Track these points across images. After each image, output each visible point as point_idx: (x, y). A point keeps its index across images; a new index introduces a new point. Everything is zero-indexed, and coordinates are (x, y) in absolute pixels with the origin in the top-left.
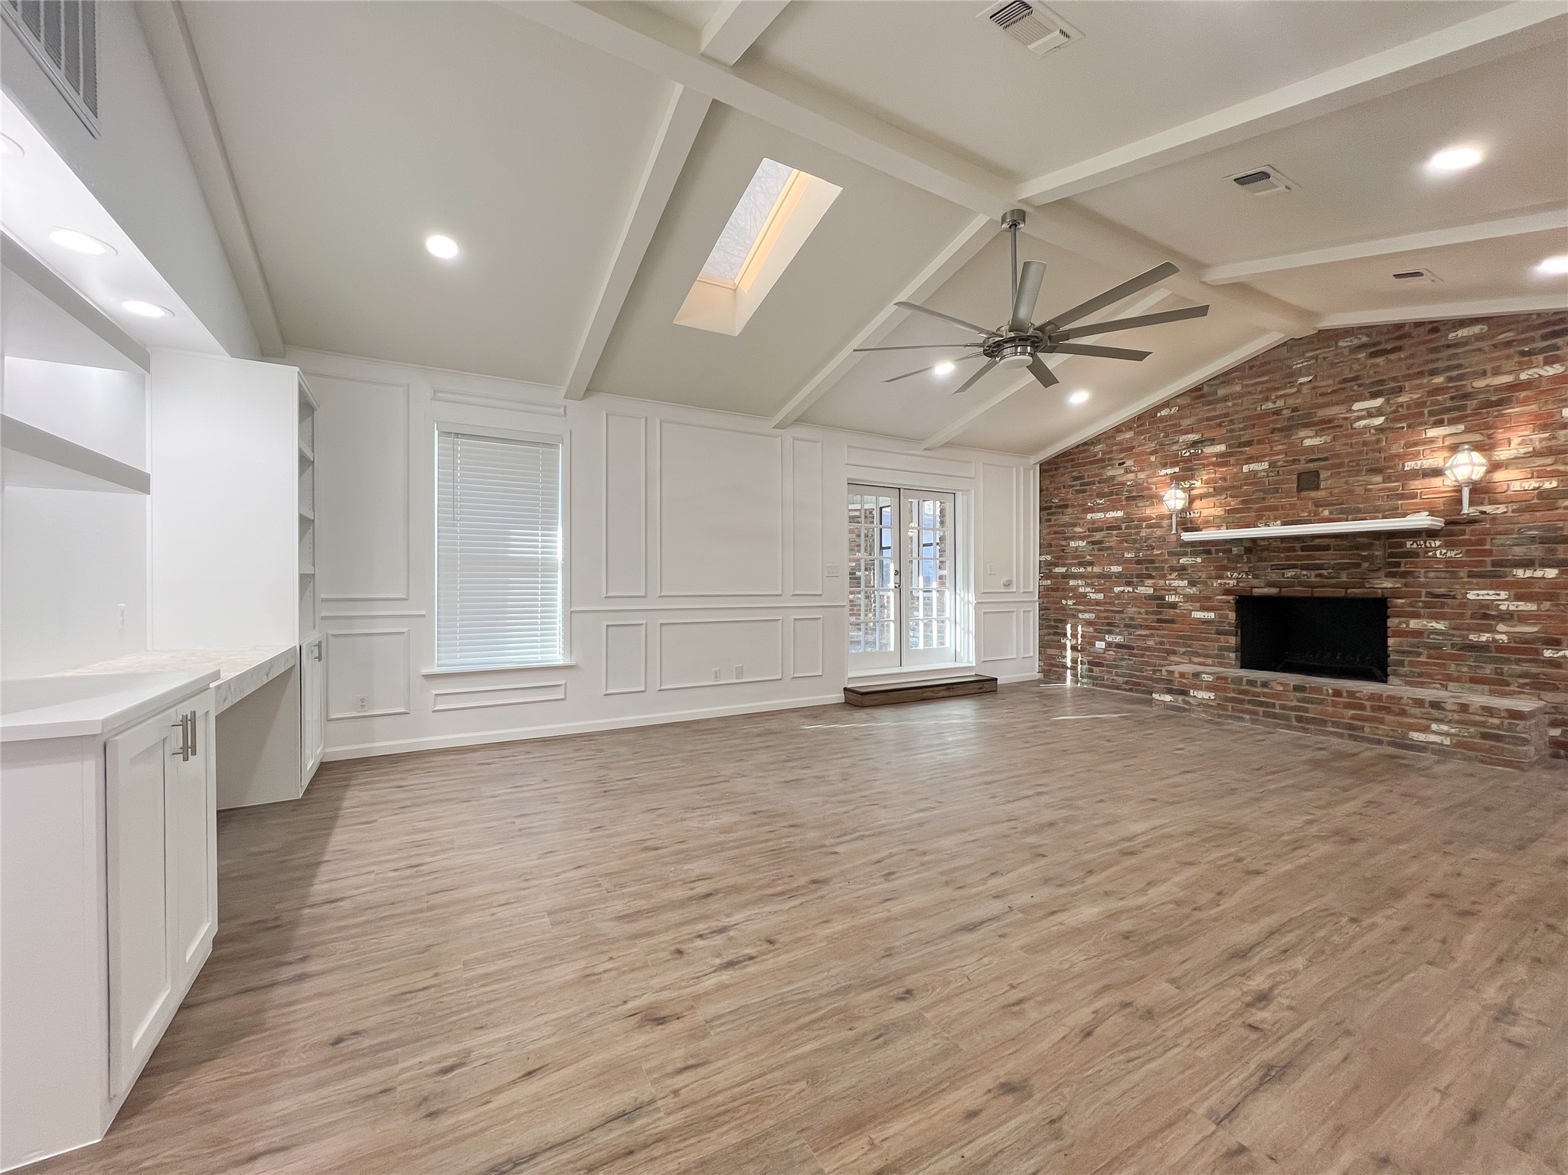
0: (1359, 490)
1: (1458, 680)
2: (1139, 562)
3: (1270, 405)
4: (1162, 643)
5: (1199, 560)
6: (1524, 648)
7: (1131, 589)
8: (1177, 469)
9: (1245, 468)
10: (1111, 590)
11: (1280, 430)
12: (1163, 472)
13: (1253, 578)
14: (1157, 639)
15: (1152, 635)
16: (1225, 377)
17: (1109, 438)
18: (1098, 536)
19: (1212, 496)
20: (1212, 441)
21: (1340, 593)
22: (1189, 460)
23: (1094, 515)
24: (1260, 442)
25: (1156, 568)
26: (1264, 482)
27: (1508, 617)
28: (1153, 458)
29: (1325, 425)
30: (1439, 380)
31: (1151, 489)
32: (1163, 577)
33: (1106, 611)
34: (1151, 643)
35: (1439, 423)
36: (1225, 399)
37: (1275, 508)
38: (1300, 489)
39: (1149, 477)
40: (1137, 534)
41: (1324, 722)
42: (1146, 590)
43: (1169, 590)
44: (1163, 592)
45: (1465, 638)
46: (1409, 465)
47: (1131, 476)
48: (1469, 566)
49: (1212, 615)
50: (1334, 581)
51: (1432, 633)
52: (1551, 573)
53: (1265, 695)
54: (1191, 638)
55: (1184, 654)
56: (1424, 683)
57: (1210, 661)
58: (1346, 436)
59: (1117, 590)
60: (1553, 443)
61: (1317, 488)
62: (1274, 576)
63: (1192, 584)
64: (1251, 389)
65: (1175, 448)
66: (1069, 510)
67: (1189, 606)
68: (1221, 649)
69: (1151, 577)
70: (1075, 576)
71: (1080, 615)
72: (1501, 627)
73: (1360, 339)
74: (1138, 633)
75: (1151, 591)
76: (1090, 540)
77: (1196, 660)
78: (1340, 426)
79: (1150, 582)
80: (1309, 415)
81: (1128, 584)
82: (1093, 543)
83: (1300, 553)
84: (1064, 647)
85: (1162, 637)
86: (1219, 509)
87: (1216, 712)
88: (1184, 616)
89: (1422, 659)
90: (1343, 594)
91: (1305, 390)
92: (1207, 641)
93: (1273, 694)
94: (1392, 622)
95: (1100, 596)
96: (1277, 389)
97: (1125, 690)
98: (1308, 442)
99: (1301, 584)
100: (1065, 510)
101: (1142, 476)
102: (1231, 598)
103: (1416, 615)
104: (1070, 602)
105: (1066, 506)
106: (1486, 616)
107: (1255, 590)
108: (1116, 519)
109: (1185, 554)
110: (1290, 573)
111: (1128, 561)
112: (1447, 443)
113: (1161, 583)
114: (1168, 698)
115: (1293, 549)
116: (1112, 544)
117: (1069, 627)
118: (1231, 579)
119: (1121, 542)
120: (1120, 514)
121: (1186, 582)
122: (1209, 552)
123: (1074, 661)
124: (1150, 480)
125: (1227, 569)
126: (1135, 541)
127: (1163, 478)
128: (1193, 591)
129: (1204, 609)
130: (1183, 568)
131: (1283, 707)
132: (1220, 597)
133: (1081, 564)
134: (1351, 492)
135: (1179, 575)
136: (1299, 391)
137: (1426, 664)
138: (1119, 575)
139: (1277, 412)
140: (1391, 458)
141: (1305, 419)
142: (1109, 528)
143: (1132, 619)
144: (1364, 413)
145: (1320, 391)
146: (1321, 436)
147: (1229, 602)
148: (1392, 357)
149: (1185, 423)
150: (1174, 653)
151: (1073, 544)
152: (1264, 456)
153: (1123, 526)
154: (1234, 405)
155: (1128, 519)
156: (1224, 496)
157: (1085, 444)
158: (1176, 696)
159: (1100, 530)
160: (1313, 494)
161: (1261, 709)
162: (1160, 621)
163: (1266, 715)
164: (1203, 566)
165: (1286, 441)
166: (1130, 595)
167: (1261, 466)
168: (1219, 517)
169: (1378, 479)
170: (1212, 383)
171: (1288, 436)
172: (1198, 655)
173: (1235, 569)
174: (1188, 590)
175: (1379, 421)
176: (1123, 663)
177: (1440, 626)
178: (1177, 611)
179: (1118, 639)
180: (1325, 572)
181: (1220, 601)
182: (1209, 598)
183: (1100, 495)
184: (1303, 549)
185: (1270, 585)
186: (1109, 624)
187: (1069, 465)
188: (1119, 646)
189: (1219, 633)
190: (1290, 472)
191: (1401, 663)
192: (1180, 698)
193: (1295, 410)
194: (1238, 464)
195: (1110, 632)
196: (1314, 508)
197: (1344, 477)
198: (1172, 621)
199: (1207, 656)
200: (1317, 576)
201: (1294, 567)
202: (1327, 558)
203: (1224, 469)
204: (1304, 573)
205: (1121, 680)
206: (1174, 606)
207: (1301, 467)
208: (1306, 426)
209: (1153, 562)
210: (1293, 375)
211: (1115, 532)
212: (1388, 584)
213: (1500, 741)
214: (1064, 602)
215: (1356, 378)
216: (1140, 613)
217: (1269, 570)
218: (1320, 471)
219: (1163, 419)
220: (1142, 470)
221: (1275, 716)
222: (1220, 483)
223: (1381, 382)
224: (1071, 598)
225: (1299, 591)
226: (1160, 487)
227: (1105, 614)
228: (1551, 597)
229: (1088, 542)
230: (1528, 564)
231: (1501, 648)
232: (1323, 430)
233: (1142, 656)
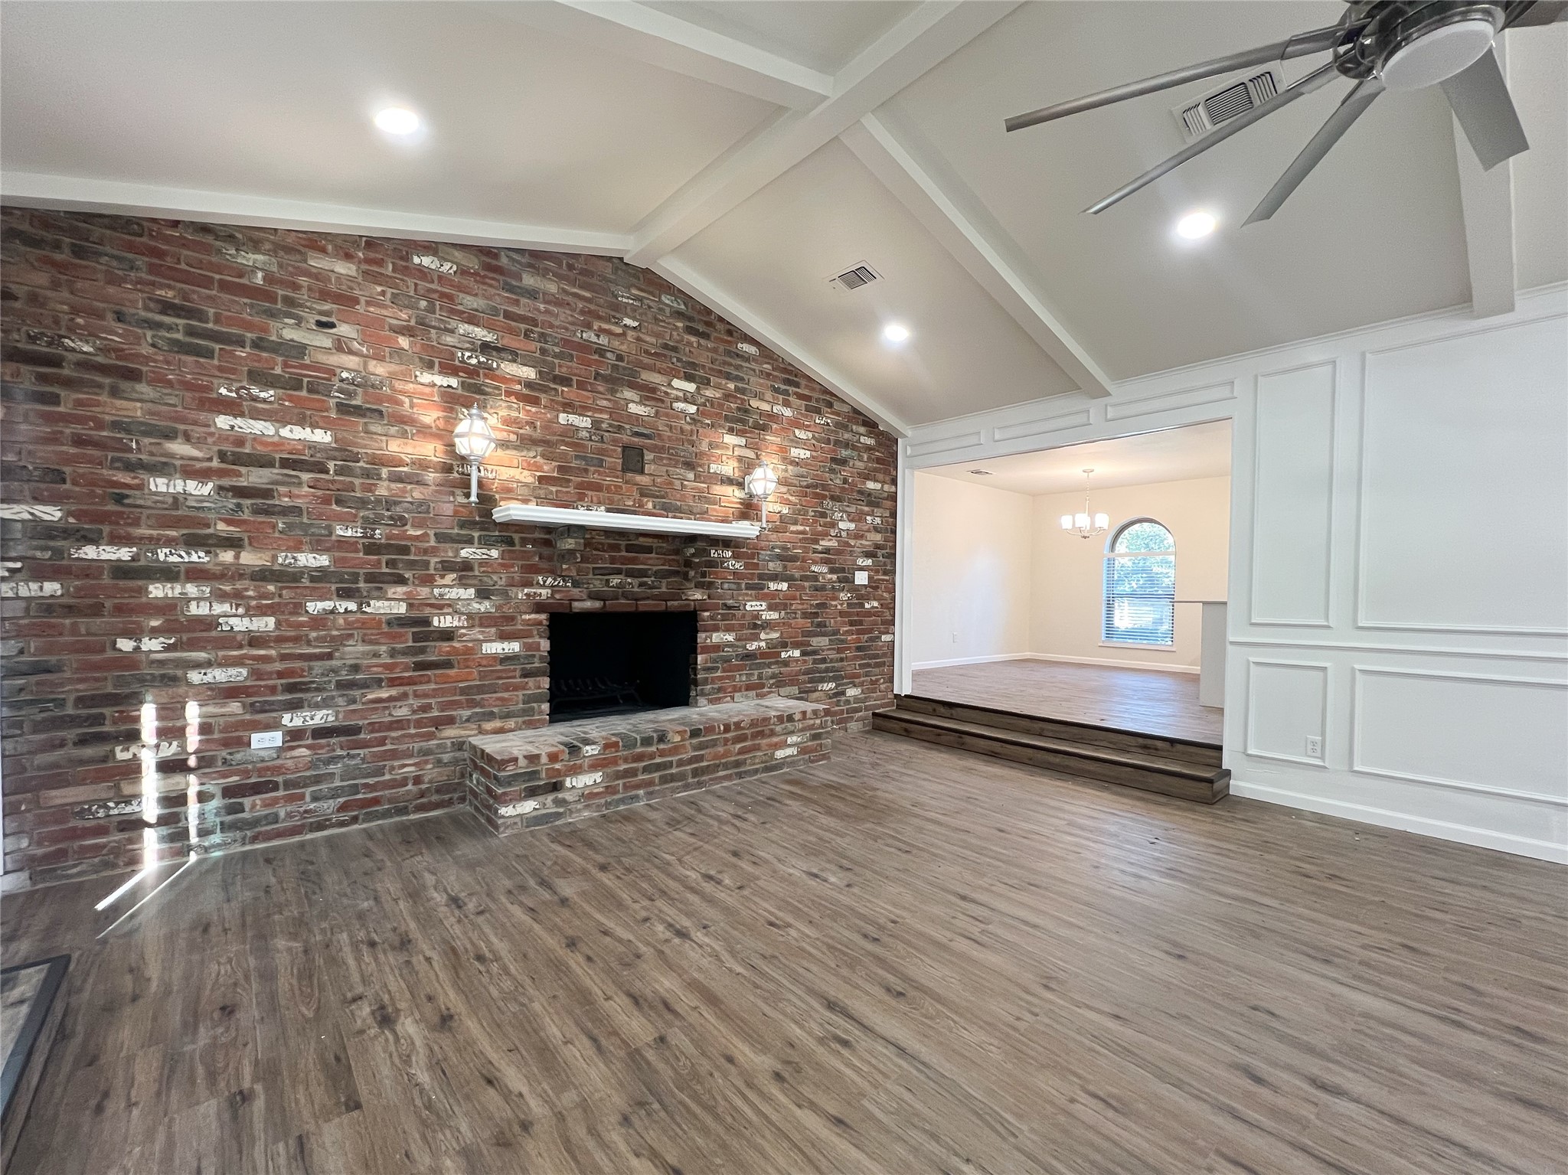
0: (677, 483)
1: (739, 690)
2: (372, 548)
3: (587, 335)
4: (425, 708)
5: (494, 553)
6: (771, 655)
7: (352, 606)
8: (454, 382)
9: (563, 418)
10: (298, 608)
11: (606, 379)
12: (426, 377)
13: (574, 586)
14: (416, 703)
15: (405, 696)
16: (537, 258)
17: (289, 250)
18: (255, 477)
19: (516, 448)
20: (514, 356)
21: (661, 606)
22: (472, 372)
23: (239, 421)
24: (581, 386)
25: (412, 565)
26: (584, 446)
27: (768, 625)
28: (404, 342)
29: (649, 394)
30: (731, 386)
31: (400, 403)
32: (428, 581)
33: (284, 657)
34: (402, 712)
35: (731, 430)
36: (533, 294)
37: (597, 487)
38: (625, 469)
39: (392, 376)
40: (370, 488)
41: (716, 768)
42: (390, 605)
43: (440, 607)
44: (428, 610)
45: (745, 647)
46: (714, 468)
47: (352, 361)
48: (748, 579)
49: (514, 647)
50: (656, 591)
51: (727, 646)
52: (784, 586)
53: (662, 753)
54: (481, 689)
55: (468, 720)
56: (720, 698)
57: (511, 723)
58: (667, 415)
59: (315, 607)
60: (786, 475)
61: (642, 472)
62: (597, 584)
63: (483, 594)
64: (569, 299)
65: (449, 339)
66: (143, 388)
67: (476, 633)
68: (529, 699)
69: (401, 581)
70: (169, 574)
71: (195, 677)
72: (763, 636)
73: (679, 304)
74: (370, 697)
75: (401, 609)
76: (226, 482)
77: (488, 726)
78: (662, 401)
79: (400, 590)
80: (634, 374)
81: (345, 594)
82: (241, 492)
83: (624, 553)
84: (133, 770)
85: (426, 695)
86: (526, 473)
87: (603, 801)
88: (468, 651)
89: (719, 674)
90: (663, 608)
91: (630, 334)
92: (507, 690)
93: (670, 750)
94: (701, 636)
95: (266, 624)
96: (599, 318)
97: (342, 824)
98: (633, 408)
99: (625, 596)
100: (125, 385)
101: (379, 369)
102: (543, 617)
103: (716, 629)
104: (150, 645)
105: (134, 376)
106: (755, 626)
107: (576, 604)
108: (313, 446)
109: (469, 541)
110: (615, 581)
111: (343, 544)
112: (736, 453)
113: (424, 592)
114: (528, 806)
115: (616, 548)
116: (299, 502)
117: (148, 717)
118: (543, 586)
119: (326, 501)
120: (322, 436)
121: (472, 591)
122: (510, 542)
123: (174, 801)
124: (399, 385)
125: (535, 570)
126: (363, 503)
127: (428, 390)
128: (485, 606)
129: (504, 637)
130: (466, 566)
131: (681, 763)
132: (527, 617)
133: (193, 542)
134: (671, 483)
135: (461, 578)
136: (624, 334)
137: (721, 678)
138: (320, 576)
139: (601, 351)
140: (701, 454)
141: (622, 376)
142: (285, 463)
143: (355, 668)
144: (681, 394)
145: (645, 347)
146: (646, 405)
147: (540, 623)
148: (702, 341)
149: (469, 302)
150: (451, 721)
151: (159, 484)
152: (586, 408)
153: (331, 465)
154: (547, 312)
155: (345, 453)
156: (533, 454)
157: (205, 229)
158: (541, 798)
159: (264, 462)
160: (639, 478)
161: (656, 775)
162: (420, 666)
163: (664, 780)
164: (502, 565)
165: (609, 397)
166: (352, 618)
167: (584, 422)
168: (526, 485)
169: (691, 476)
170: (515, 256)
171: (613, 392)
172: (491, 716)
173: (552, 572)
174: (476, 606)
175: (692, 409)
176: (335, 768)
177: (730, 637)
178: (456, 644)
179: (321, 717)
180: (649, 581)
181: (527, 623)
182: (510, 619)
183: (259, 377)
184: (630, 548)
185: (592, 596)
186: (291, 688)
187: (141, 261)
188: (320, 732)
189: (526, 674)
190: (615, 441)
191: (706, 681)
192: (550, 798)
193: (620, 358)
194: (553, 409)
195: (294, 706)
196: (638, 497)
197: (664, 465)
198: (447, 664)
199: (508, 716)
200: (641, 585)
201: (618, 572)
202: (652, 562)
203: (533, 410)
204: (629, 580)
205: (329, 806)
206: (448, 635)
207: (625, 438)
208: (633, 386)
209: (405, 550)
210: (617, 309)
211: (306, 476)
212: (698, 596)
214: (125, 645)
215: (675, 349)
216: (376, 655)
217: (591, 576)
218: (645, 451)
219: (423, 273)
220: (380, 358)
221: (672, 778)
222: (527, 430)
223: (693, 365)
224: (154, 633)
225: (623, 604)
226: (419, 406)
227: (278, 666)
228: (785, 607)
229: (220, 489)
230: (775, 578)
231: (764, 655)
232: (648, 398)
233: (382, 742)
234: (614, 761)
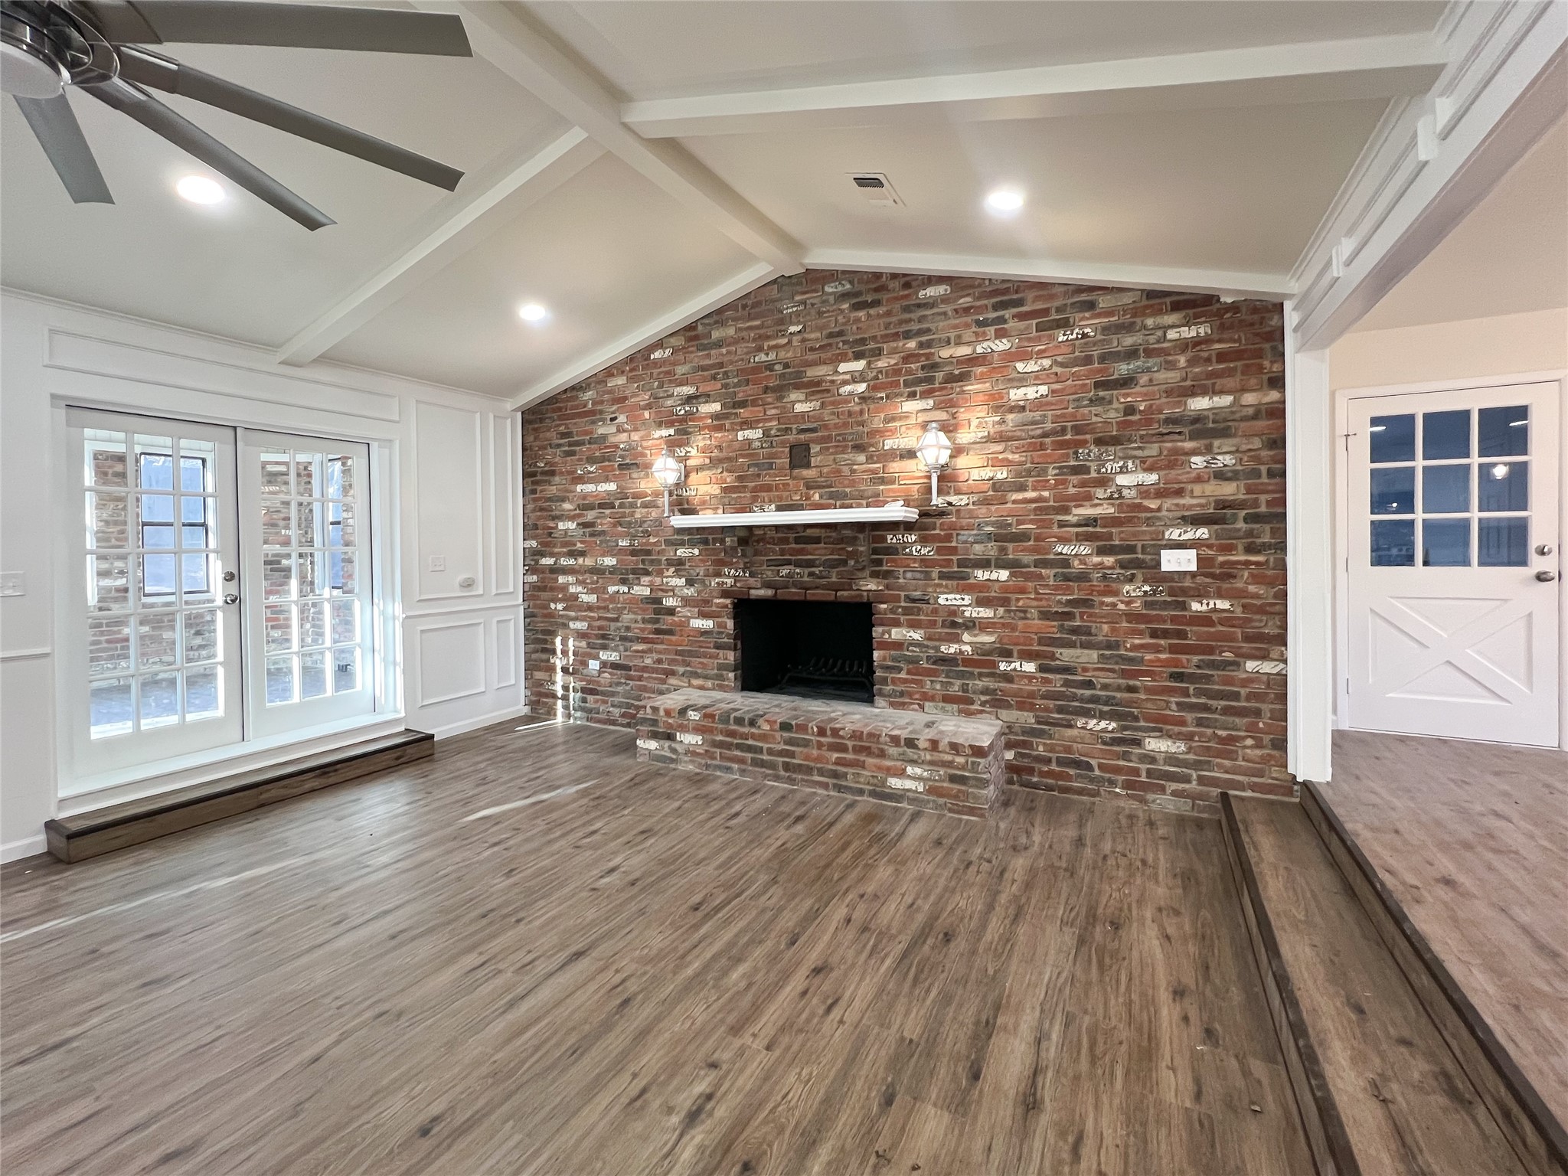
0: (846, 470)
1: (932, 699)
2: (634, 553)
3: (762, 357)
4: (659, 661)
5: (696, 552)
6: (983, 661)
7: (626, 589)
8: (672, 431)
9: (741, 435)
10: (604, 590)
11: (774, 390)
12: (657, 434)
13: (750, 576)
14: (655, 656)
15: (650, 651)
16: (718, 315)
17: (599, 382)
18: (590, 516)
19: (709, 469)
20: (707, 398)
21: (829, 596)
22: (683, 420)
23: (584, 487)
24: (754, 403)
25: (652, 562)
26: (758, 454)
27: (971, 625)
28: (647, 414)
29: (815, 388)
30: (912, 344)
31: (644, 455)
32: (660, 573)
33: (600, 618)
34: (648, 661)
35: (912, 396)
36: (719, 344)
37: (768, 488)
38: (792, 466)
39: (643, 439)
40: (632, 514)
41: (809, 770)
42: (642, 591)
43: (666, 591)
44: (660, 594)
45: (937, 649)
46: (889, 444)
47: (624, 436)
48: (941, 566)
49: (709, 624)
50: (824, 581)
51: (911, 644)
52: (1004, 575)
53: (753, 737)
54: (691, 654)
55: (683, 675)
56: (904, 704)
57: (709, 684)
58: (833, 403)
59: (612, 589)
60: (1003, 428)
61: (808, 466)
62: (769, 575)
63: (690, 583)
64: (744, 334)
65: (669, 402)
66: (557, 479)
67: (686, 612)
68: (720, 667)
69: (647, 573)
70: (566, 571)
71: (572, 625)
72: (966, 637)
73: (843, 285)
74: (634, 648)
75: (647, 592)
76: (580, 520)
77: (695, 682)
78: (828, 391)
79: (645, 580)
80: (799, 374)
81: (624, 582)
82: (585, 525)
83: (794, 546)
84: (552, 669)
85: (660, 652)
86: (716, 486)
87: (703, 762)
88: (681, 624)
89: (903, 675)
90: (832, 598)
91: (796, 340)
92: (705, 657)
93: (760, 735)
94: (877, 631)
95: (592, 599)
96: (768, 338)
97: (623, 725)
98: (800, 408)
99: (795, 585)
100: (552, 479)
101: (635, 436)
102: (728, 601)
103: (897, 624)
104: (560, 607)
105: (552, 473)
106: (954, 625)
107: (752, 592)
108: (608, 493)
109: (682, 544)
110: (784, 571)
111: (622, 551)
112: (920, 420)
113: (658, 580)
114: (652, 745)
115: (785, 541)
116: (605, 528)
117: (558, 641)
118: (729, 576)
119: (615, 525)
120: (612, 487)
121: (683, 580)
122: (706, 542)
123: (566, 688)
124: (645, 444)
125: (723, 563)
126: (630, 523)
127: (658, 442)
128: (690, 592)
129: (704, 615)
130: (680, 562)
131: (770, 752)
132: (718, 601)
133: (572, 554)
134: (839, 471)
135: (676, 571)
136: (790, 342)
137: (905, 681)
138: (613, 570)
139: (770, 367)
140: (874, 433)
141: (794, 379)
142: (601, 506)
143: (628, 629)
144: (848, 377)
145: (809, 344)
146: (811, 401)
147: (726, 606)
148: (872, 311)
149: (680, 370)
150: (673, 673)
151: (561, 526)
152: (758, 421)
153: (617, 503)
154: (728, 352)
155: (622, 494)
156: (720, 470)
157: (573, 388)
158: (662, 742)
159: (591, 507)
160: (805, 473)
161: (749, 755)
162: (658, 631)
163: (756, 763)
164: (701, 560)
165: (779, 404)
166: (626, 596)
167: (755, 434)
168: (715, 496)
169: (862, 458)
170: (706, 321)
171: (780, 398)
172: (696, 675)
173: (730, 565)
174: (686, 591)
175: (861, 388)
176: (620, 689)
177: (917, 635)
178: (676, 619)
179: (612, 656)
180: (816, 570)
181: (717, 605)
182: (707, 602)
183: (591, 460)
184: (797, 540)
185: (767, 585)
186: (604, 637)
187: (555, 416)
188: (615, 666)
189: (718, 647)
190: (783, 443)
191: (884, 681)
192: (667, 744)
193: (786, 366)
194: (733, 430)
195: (605, 647)
196: (804, 490)
197: (832, 454)
198: (670, 632)
199: (706, 677)
200: (811, 574)
201: (788, 563)
202: (819, 553)
203: (720, 435)
204: (798, 570)
205: (616, 712)
206: (671, 611)
207: (792, 438)
208: (797, 387)
209: (648, 553)
210: (784, 321)
211: (608, 512)
212: (872, 585)
213: (965, 784)
214: (553, 606)
215: (840, 334)
216: (636, 621)
217: (765, 567)
218: (812, 445)
219: (656, 363)
220: (636, 430)
221: (762, 764)
222: (716, 453)
223: (863, 341)
224: (561, 600)
225: (793, 593)
226: (656, 454)
227: (598, 623)
228: (1004, 602)
229: (578, 524)
230: (985, 564)
231: (968, 661)
232: (813, 393)
233: (640, 679)
234: (711, 730)
